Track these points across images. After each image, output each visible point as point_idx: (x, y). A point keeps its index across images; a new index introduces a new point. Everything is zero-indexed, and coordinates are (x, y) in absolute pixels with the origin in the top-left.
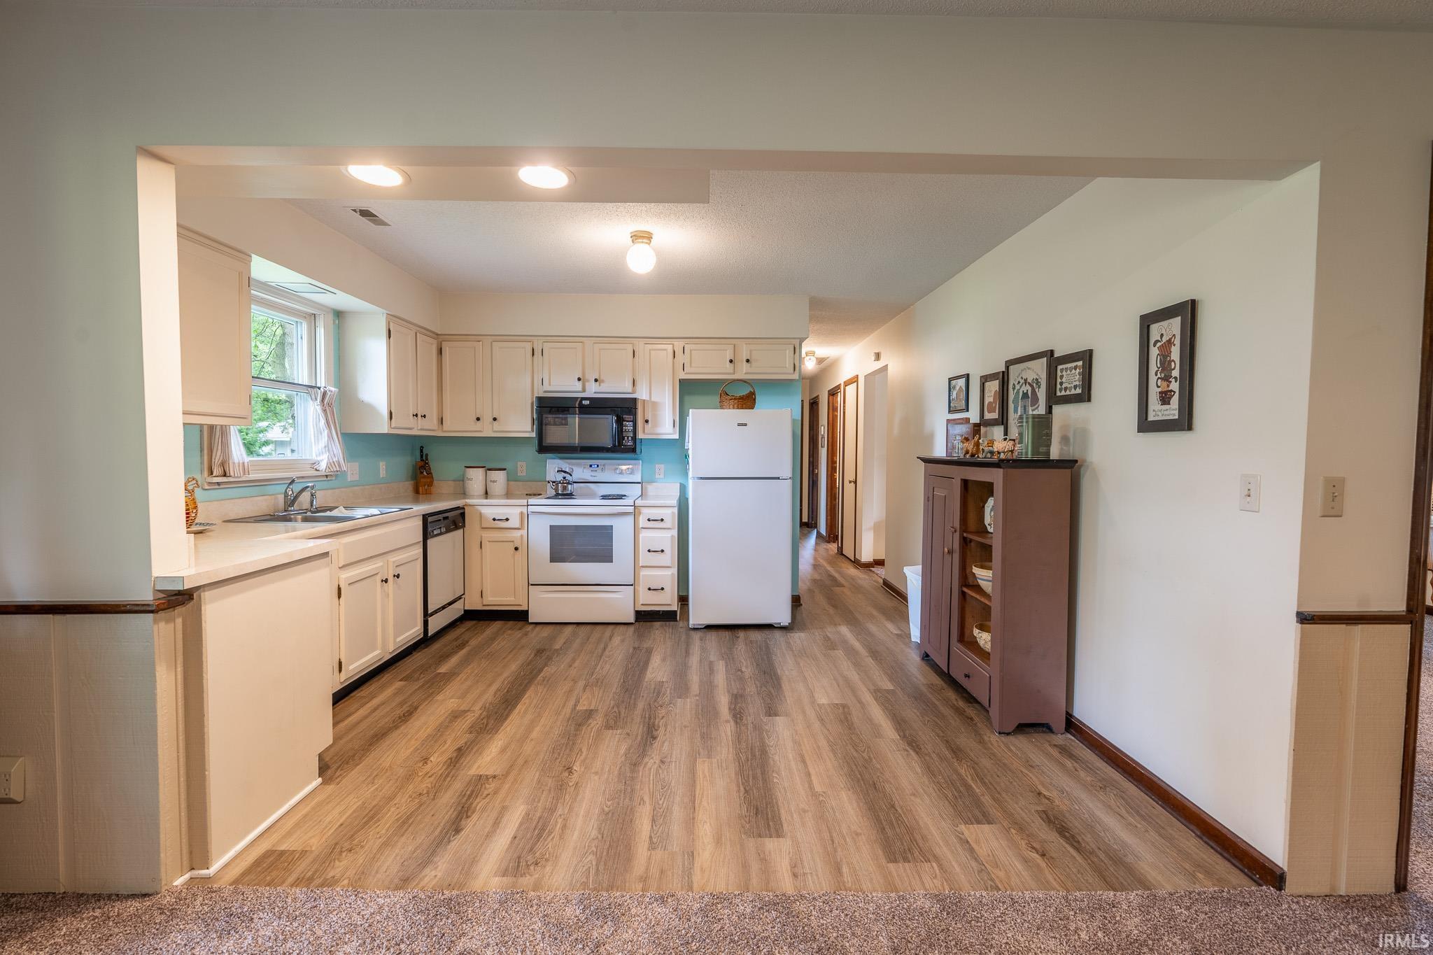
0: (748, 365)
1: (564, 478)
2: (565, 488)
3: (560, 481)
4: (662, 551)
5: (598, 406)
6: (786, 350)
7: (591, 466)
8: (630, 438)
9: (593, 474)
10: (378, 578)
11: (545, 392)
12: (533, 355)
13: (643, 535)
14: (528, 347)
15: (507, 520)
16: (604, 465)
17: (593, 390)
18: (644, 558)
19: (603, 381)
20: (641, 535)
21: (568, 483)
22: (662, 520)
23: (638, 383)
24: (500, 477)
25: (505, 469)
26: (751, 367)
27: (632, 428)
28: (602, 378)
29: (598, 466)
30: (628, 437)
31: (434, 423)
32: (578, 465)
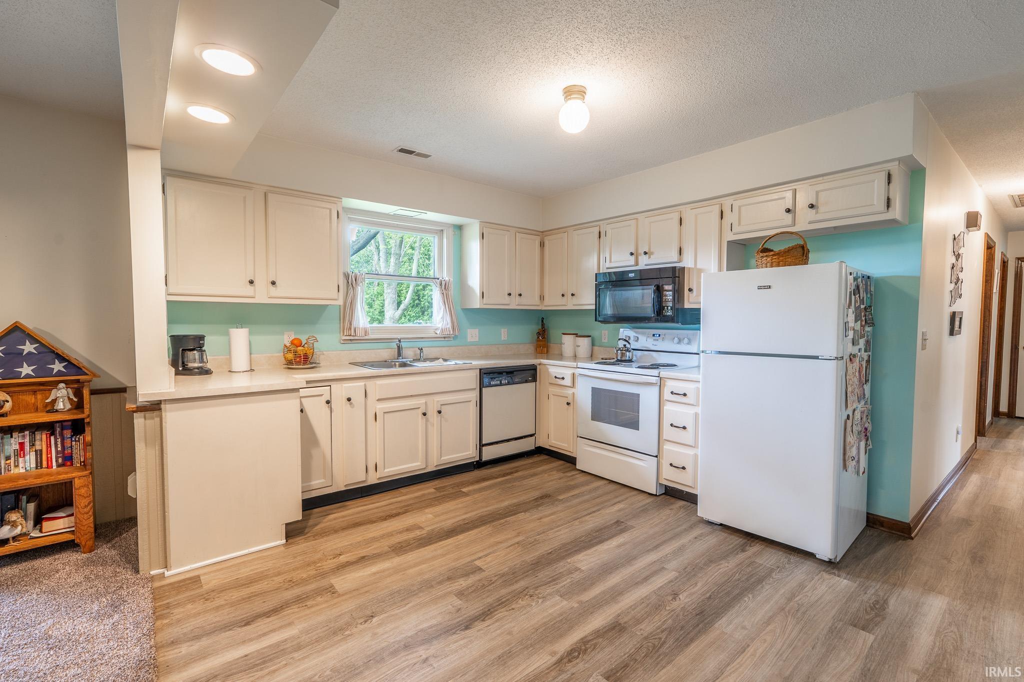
0: (813, 211)
1: (625, 345)
2: (623, 355)
3: (620, 348)
4: (684, 428)
5: (644, 277)
6: (874, 181)
7: (654, 335)
8: (669, 308)
9: (655, 343)
10: (420, 412)
11: (607, 268)
12: (600, 237)
13: (668, 408)
14: (596, 230)
15: (563, 378)
16: (665, 335)
17: (644, 263)
18: (668, 433)
19: (652, 253)
20: (665, 407)
21: (628, 350)
22: (685, 395)
23: (685, 252)
24: (584, 343)
25: (589, 336)
26: (817, 213)
27: (671, 297)
28: (652, 250)
29: (659, 335)
30: (667, 307)
31: (536, 300)
32: (643, 334)
